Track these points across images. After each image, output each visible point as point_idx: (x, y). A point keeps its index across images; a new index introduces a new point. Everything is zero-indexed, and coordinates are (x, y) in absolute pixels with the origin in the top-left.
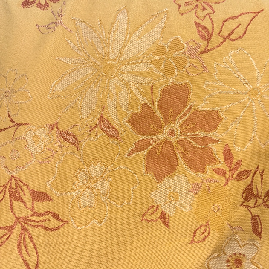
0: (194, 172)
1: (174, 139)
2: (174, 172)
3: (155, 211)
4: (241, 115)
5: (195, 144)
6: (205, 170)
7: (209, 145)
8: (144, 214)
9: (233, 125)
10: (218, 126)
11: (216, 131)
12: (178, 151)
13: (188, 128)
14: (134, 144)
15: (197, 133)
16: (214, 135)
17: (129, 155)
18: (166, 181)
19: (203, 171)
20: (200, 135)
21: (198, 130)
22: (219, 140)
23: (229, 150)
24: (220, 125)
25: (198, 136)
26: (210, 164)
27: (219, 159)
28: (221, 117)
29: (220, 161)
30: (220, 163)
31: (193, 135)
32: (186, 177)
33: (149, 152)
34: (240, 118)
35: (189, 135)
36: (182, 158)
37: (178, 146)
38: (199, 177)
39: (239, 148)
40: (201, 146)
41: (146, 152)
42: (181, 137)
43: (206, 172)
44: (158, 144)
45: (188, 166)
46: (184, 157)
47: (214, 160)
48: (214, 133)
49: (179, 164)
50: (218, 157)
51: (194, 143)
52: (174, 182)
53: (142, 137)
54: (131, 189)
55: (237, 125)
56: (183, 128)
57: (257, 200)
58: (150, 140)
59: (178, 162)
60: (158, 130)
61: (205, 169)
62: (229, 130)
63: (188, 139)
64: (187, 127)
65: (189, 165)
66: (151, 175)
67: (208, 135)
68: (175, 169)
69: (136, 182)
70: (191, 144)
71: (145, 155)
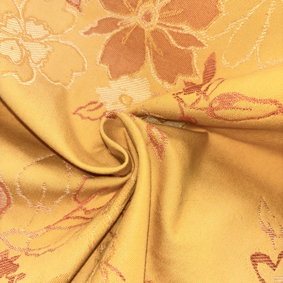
0: (161, 79)
1: (148, 28)
2: (136, 72)
3: (96, 108)
4: (249, 14)
5: (173, 42)
6: (175, 80)
7: (190, 48)
8: (81, 108)
9: (232, 27)
10: (210, 23)
11: (206, 31)
12: (149, 46)
13: (170, 15)
14: (96, 22)
15: (180, 26)
16: (201, 34)
17: (86, 33)
18: (123, 80)
19: (171, 80)
20: (183, 30)
21: (183, 21)
22: (206, 45)
23: (214, 61)
24: (214, 23)
25: (180, 31)
26: (183, 74)
27: (197, 70)
28: (219, 10)
29: (198, 73)
30: (196, 76)
31: (174, 28)
32: (149, 84)
33: (113, 37)
34: (247, 18)
35: (168, 27)
36: (152, 56)
37: (151, 38)
38: (165, 87)
39: (228, 63)
40: (179, 47)
41: (108, 36)
42: (157, 26)
43: (176, 83)
44: (126, 30)
45: (155, 69)
46: (155, 55)
47: (190, 70)
48: (202, 32)
49: (145, 64)
50: (196, 68)
51: (172, 40)
52: (132, 85)
53: (109, 14)
54: (74, 74)
55: (237, 29)
56: (164, 13)
57: (199, 99)
58: (119, 20)
59: (145, 61)
60: (132, 8)
61: (175, 78)
62: (224, 33)
63: (166, 31)
64: (168, 13)
65: (157, 68)
66: (105, 68)
67: (193, 33)
68: (139, 70)
69: (84, 69)
70: (168, 41)
71: (107, 40)
